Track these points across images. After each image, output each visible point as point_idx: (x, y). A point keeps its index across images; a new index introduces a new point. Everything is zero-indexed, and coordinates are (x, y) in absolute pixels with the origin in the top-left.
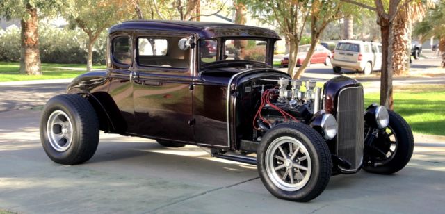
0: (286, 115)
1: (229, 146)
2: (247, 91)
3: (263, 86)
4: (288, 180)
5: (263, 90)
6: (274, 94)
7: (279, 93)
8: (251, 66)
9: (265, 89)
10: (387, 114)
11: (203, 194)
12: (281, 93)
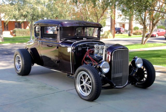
0: (93, 61)
1: (72, 73)
2: (79, 50)
3: (88, 47)
4: (85, 91)
5: (88, 49)
6: (93, 51)
7: (94, 51)
8: (86, 39)
9: (89, 49)
10: (142, 61)
11: (53, 93)
12: (95, 51)
